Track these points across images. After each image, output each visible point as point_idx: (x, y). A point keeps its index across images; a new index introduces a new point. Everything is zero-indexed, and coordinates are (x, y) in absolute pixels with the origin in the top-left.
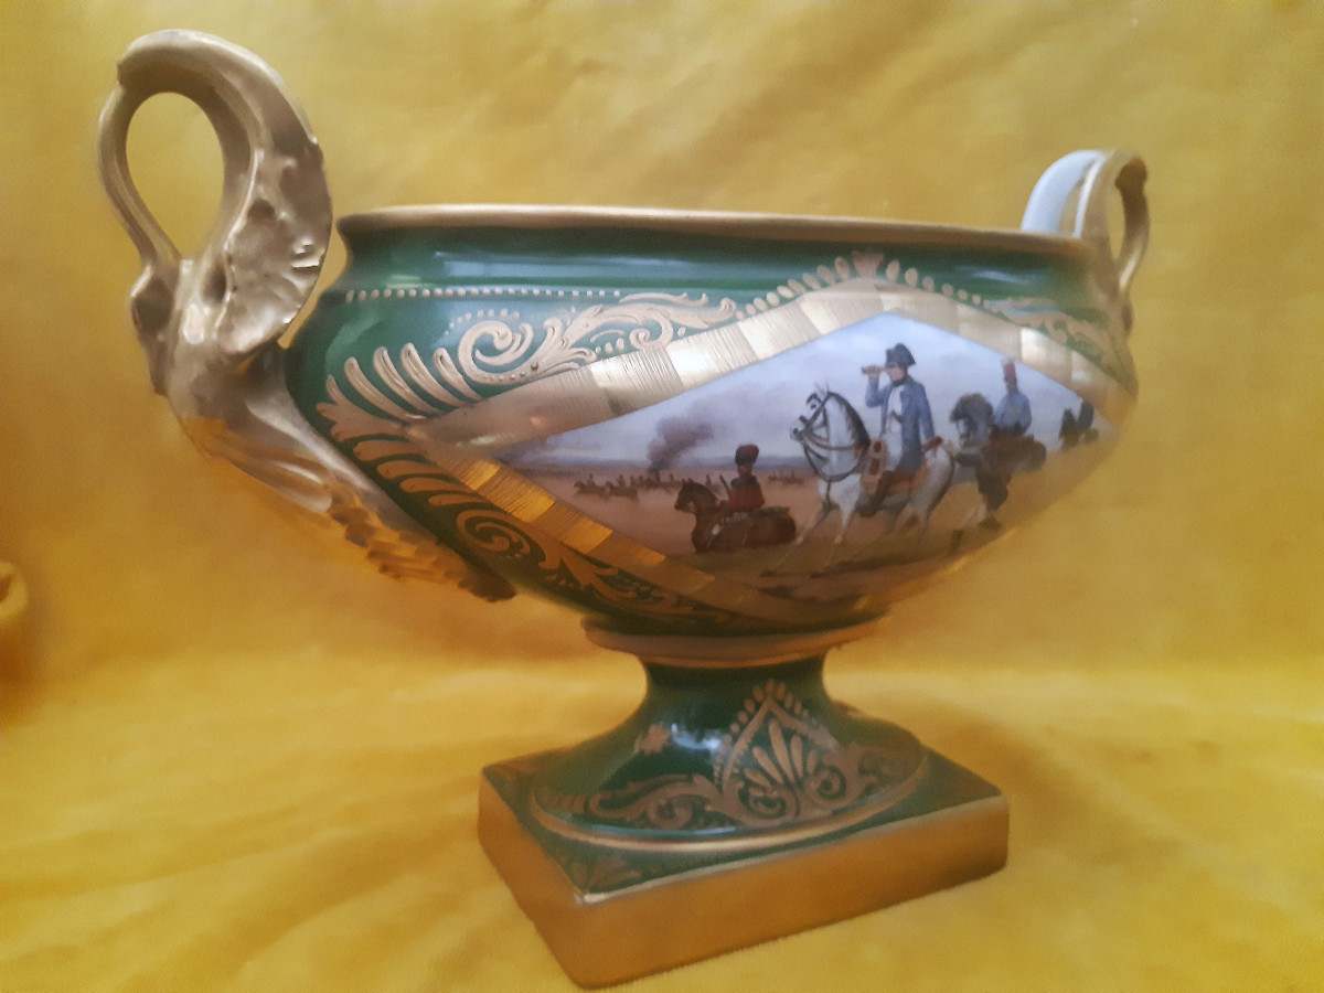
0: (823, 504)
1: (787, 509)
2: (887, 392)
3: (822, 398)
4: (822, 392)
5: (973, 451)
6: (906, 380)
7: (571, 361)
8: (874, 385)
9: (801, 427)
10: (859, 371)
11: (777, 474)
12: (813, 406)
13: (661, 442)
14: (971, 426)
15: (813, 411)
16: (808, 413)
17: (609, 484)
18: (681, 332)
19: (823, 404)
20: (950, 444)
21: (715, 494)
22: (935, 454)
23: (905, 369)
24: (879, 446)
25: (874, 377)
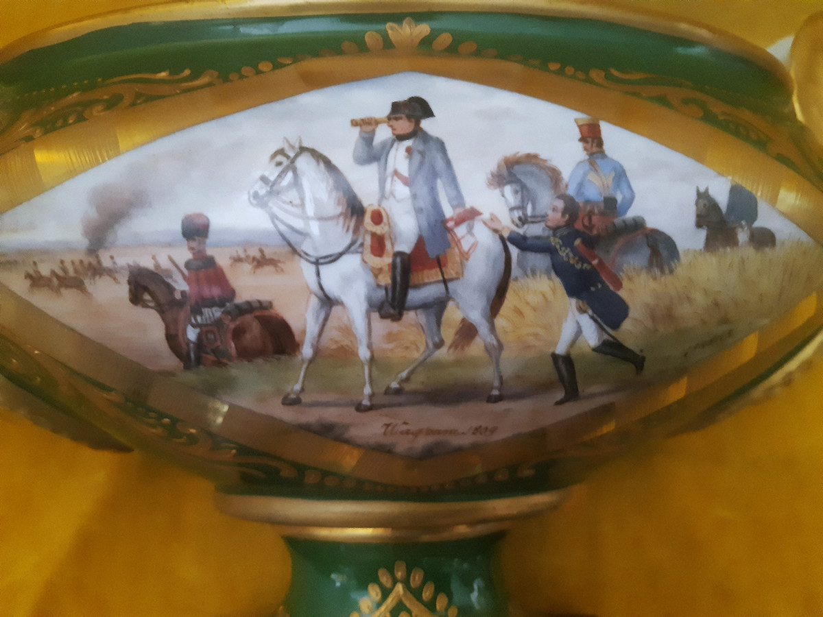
0: (319, 298)
1: (270, 304)
2: (387, 149)
3: (292, 155)
4: (292, 147)
5: (535, 230)
6: (416, 133)
8: (367, 140)
10: (349, 123)
11: (242, 255)
13: (93, 214)
14: (525, 193)
17: (53, 273)
18: (141, 99)
19: (293, 161)
20: (493, 218)
21: (169, 281)
22: (470, 231)
23: (418, 123)
24: (378, 218)
25: (369, 128)
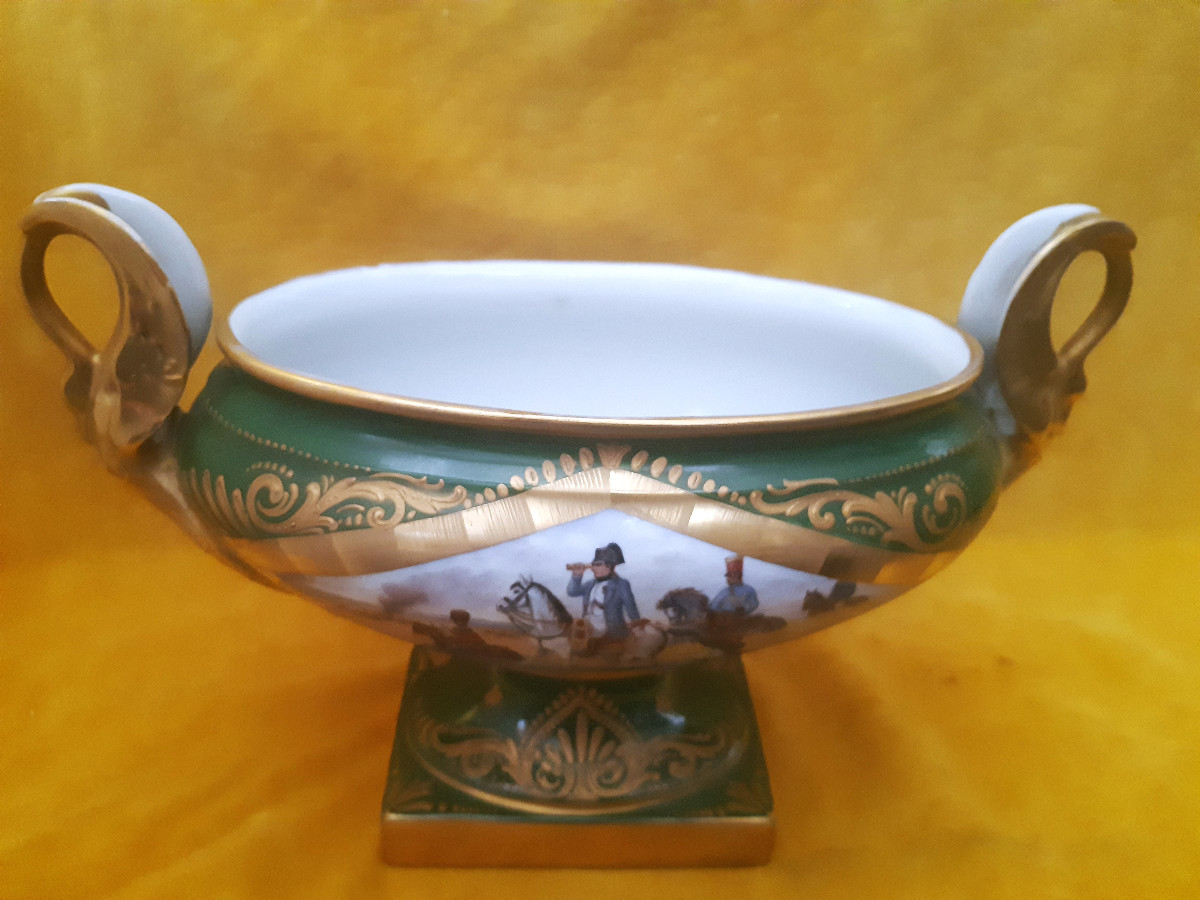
2: (590, 586)
3: (525, 586)
4: (526, 582)
6: (612, 576)
7: (317, 527)
8: (577, 580)
9: (505, 605)
10: (564, 567)
11: (491, 630)
12: (516, 592)
14: (682, 612)
15: (516, 596)
16: (512, 596)
18: (411, 515)
19: (527, 590)
20: (658, 623)
22: (642, 630)
23: (612, 568)
25: (578, 572)
